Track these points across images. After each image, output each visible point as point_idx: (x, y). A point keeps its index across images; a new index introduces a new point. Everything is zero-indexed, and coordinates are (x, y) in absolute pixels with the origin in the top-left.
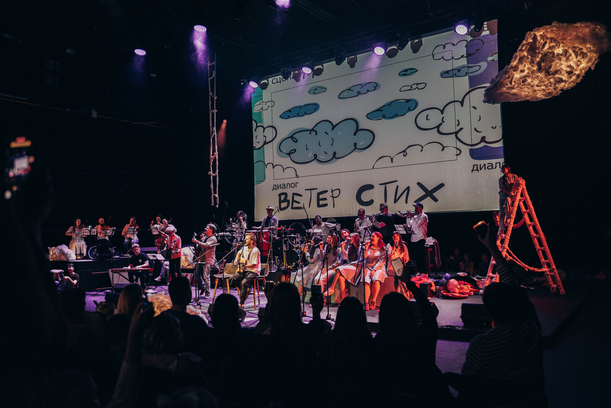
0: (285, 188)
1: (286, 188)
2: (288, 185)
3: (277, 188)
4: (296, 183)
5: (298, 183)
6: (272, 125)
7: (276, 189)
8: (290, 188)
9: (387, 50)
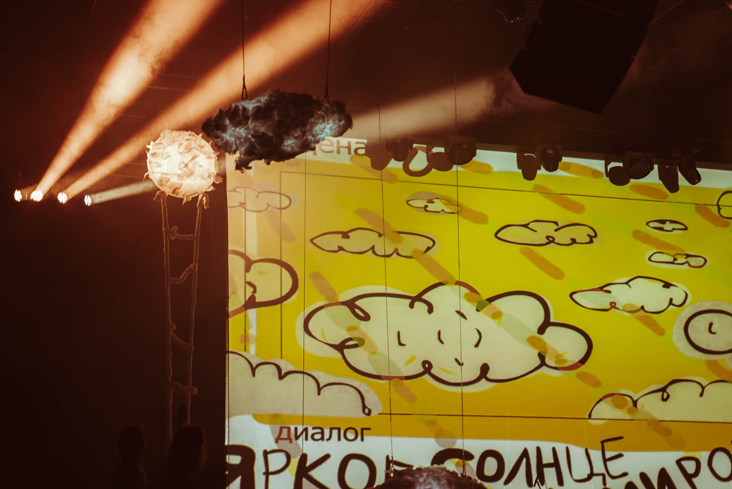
0: (322, 439)
1: (329, 439)
2: (335, 432)
3: (293, 436)
4: (362, 430)
5: (370, 429)
6: (279, 259)
7: (289, 438)
8: (339, 439)
9: (609, 167)
